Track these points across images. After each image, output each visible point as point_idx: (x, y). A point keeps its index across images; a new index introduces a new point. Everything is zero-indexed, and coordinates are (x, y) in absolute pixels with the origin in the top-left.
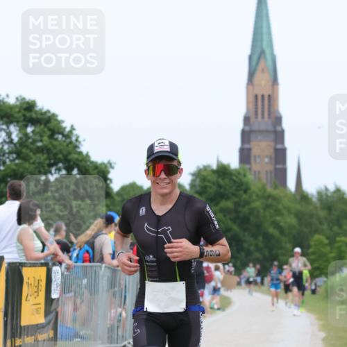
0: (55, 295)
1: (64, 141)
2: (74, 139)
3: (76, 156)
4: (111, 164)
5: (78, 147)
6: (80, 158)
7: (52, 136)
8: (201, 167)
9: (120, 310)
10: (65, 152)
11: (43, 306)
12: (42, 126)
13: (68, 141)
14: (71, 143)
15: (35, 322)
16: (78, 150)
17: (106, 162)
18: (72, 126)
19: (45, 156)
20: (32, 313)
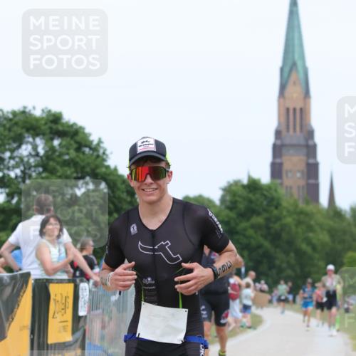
0: (82, 313)
1: (92, 155)
2: (101, 152)
3: (104, 170)
6: (108, 172)
7: (78, 149)
8: (232, 182)
10: (93, 166)
11: (70, 324)
12: (69, 139)
13: (95, 154)
14: (98, 156)
15: (63, 340)
16: (106, 164)
18: (100, 139)
19: (73, 170)
20: (59, 330)
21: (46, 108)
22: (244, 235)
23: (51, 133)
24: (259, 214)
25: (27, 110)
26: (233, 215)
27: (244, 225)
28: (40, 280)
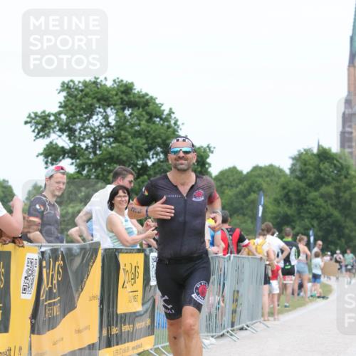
0: (153, 283)
1: (162, 125)
2: (172, 122)
4: (209, 149)
5: (177, 131)
7: (150, 120)
8: (302, 151)
9: (217, 298)
10: (164, 137)
11: (140, 293)
12: (141, 110)
13: (166, 123)
14: (169, 127)
15: (133, 310)
17: (205, 146)
18: (171, 109)
19: (144, 141)
20: (129, 300)
21: (118, 78)
22: (313, 205)
23: (122, 103)
24: (328, 183)
25: (99, 81)
26: (302, 184)
27: (313, 194)
28: (109, 249)
